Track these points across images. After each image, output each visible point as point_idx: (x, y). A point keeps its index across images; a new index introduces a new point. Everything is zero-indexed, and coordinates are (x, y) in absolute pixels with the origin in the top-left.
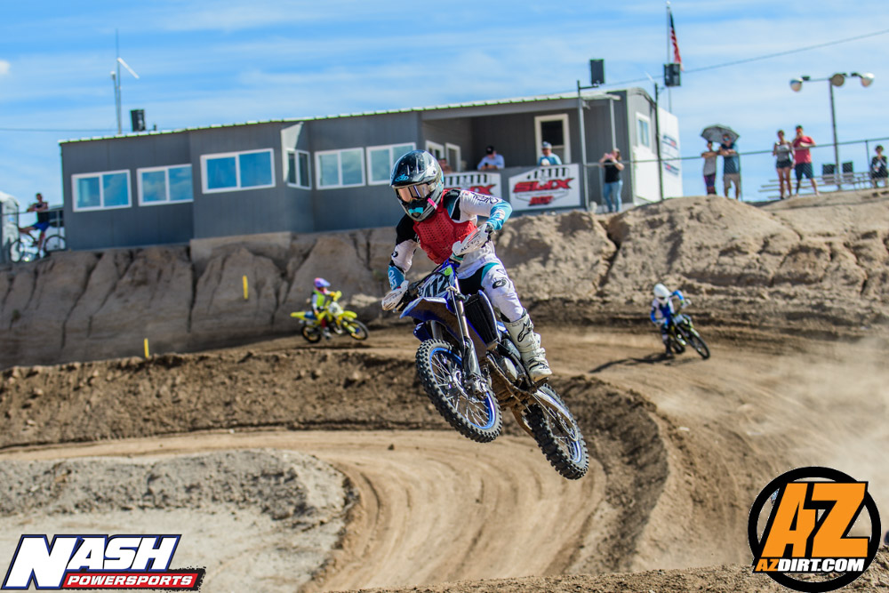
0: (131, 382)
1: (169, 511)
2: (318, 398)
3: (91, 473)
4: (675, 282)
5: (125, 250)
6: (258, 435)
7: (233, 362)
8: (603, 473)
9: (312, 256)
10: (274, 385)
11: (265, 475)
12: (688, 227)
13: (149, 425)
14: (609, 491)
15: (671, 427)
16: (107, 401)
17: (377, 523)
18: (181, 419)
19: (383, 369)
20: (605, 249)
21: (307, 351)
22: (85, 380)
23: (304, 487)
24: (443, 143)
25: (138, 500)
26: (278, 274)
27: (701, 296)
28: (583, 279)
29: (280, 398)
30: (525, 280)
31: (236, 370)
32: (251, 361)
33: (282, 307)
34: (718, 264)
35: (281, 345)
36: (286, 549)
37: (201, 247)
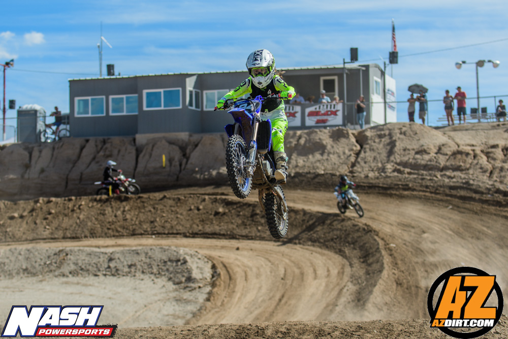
0: (101, 208)
1: (119, 278)
2: (200, 221)
3: (78, 255)
4: (390, 167)
5: (101, 138)
6: (168, 239)
7: (156, 200)
8: (349, 267)
9: (200, 145)
10: (177, 213)
11: (170, 260)
12: (399, 138)
13: (110, 231)
14: (352, 276)
15: (386, 244)
16: (88, 218)
17: (228, 288)
18: (127, 229)
19: (235, 207)
20: (354, 148)
21: (195, 196)
22: (77, 206)
23: (191, 268)
25: (103, 271)
26: (182, 154)
27: (404, 175)
28: (342, 164)
29: (180, 220)
30: (312, 163)
31: (157, 204)
32: (165, 200)
33: (183, 172)
34: (414, 158)
35: (182, 192)
36: (180, 300)
37: (141, 138)
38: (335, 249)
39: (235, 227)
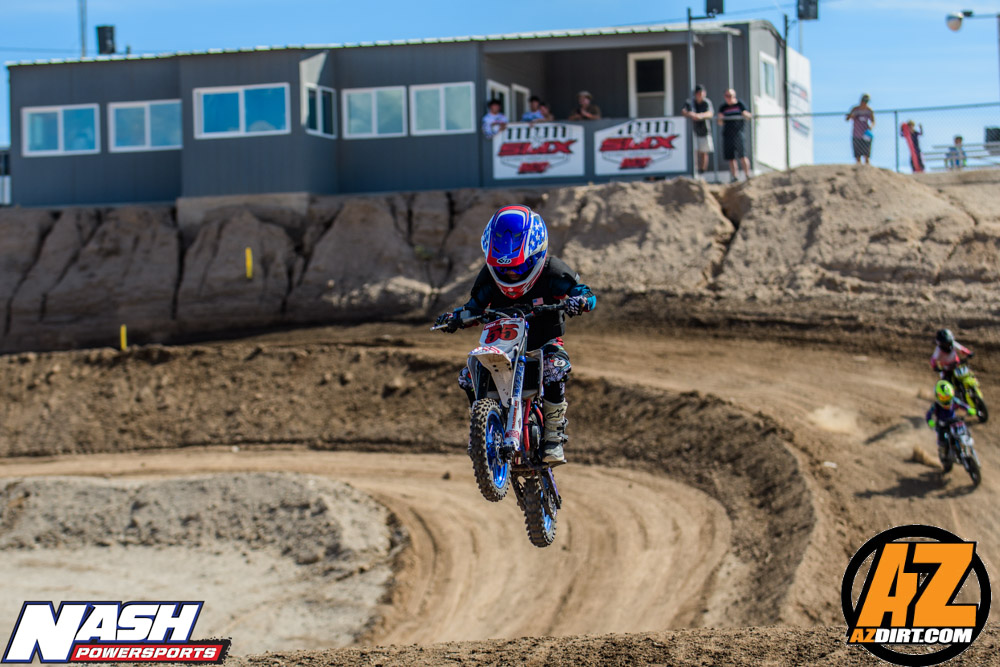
0: (102, 380)
1: (160, 549)
2: (349, 410)
3: (56, 497)
4: (810, 274)
5: (90, 209)
6: (270, 455)
7: (237, 359)
8: (726, 518)
9: (336, 225)
10: (291, 391)
11: (285, 506)
12: (829, 203)
13: (127, 437)
14: (736, 541)
15: (813, 461)
16: (70, 404)
17: (434, 572)
18: (168, 431)
19: (433, 374)
20: (719, 229)
21: (334, 348)
22: (43, 376)
23: (338, 524)
24: (508, 84)
25: (118, 533)
26: (292, 247)
27: (845, 293)
28: (690, 266)
29: (298, 408)
30: (615, 266)
31: (242, 369)
32: (260, 358)
33: (297, 291)
34: (867, 253)
35: (300, 342)
36: (317, 602)
37: (191, 208)
38: (688, 475)
39: (435, 423)
